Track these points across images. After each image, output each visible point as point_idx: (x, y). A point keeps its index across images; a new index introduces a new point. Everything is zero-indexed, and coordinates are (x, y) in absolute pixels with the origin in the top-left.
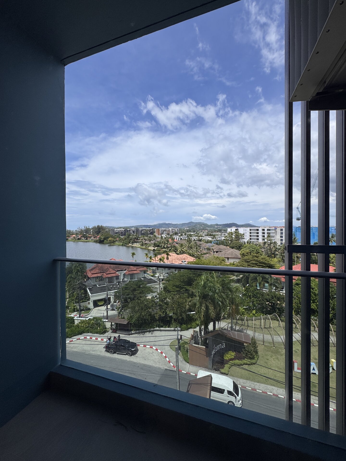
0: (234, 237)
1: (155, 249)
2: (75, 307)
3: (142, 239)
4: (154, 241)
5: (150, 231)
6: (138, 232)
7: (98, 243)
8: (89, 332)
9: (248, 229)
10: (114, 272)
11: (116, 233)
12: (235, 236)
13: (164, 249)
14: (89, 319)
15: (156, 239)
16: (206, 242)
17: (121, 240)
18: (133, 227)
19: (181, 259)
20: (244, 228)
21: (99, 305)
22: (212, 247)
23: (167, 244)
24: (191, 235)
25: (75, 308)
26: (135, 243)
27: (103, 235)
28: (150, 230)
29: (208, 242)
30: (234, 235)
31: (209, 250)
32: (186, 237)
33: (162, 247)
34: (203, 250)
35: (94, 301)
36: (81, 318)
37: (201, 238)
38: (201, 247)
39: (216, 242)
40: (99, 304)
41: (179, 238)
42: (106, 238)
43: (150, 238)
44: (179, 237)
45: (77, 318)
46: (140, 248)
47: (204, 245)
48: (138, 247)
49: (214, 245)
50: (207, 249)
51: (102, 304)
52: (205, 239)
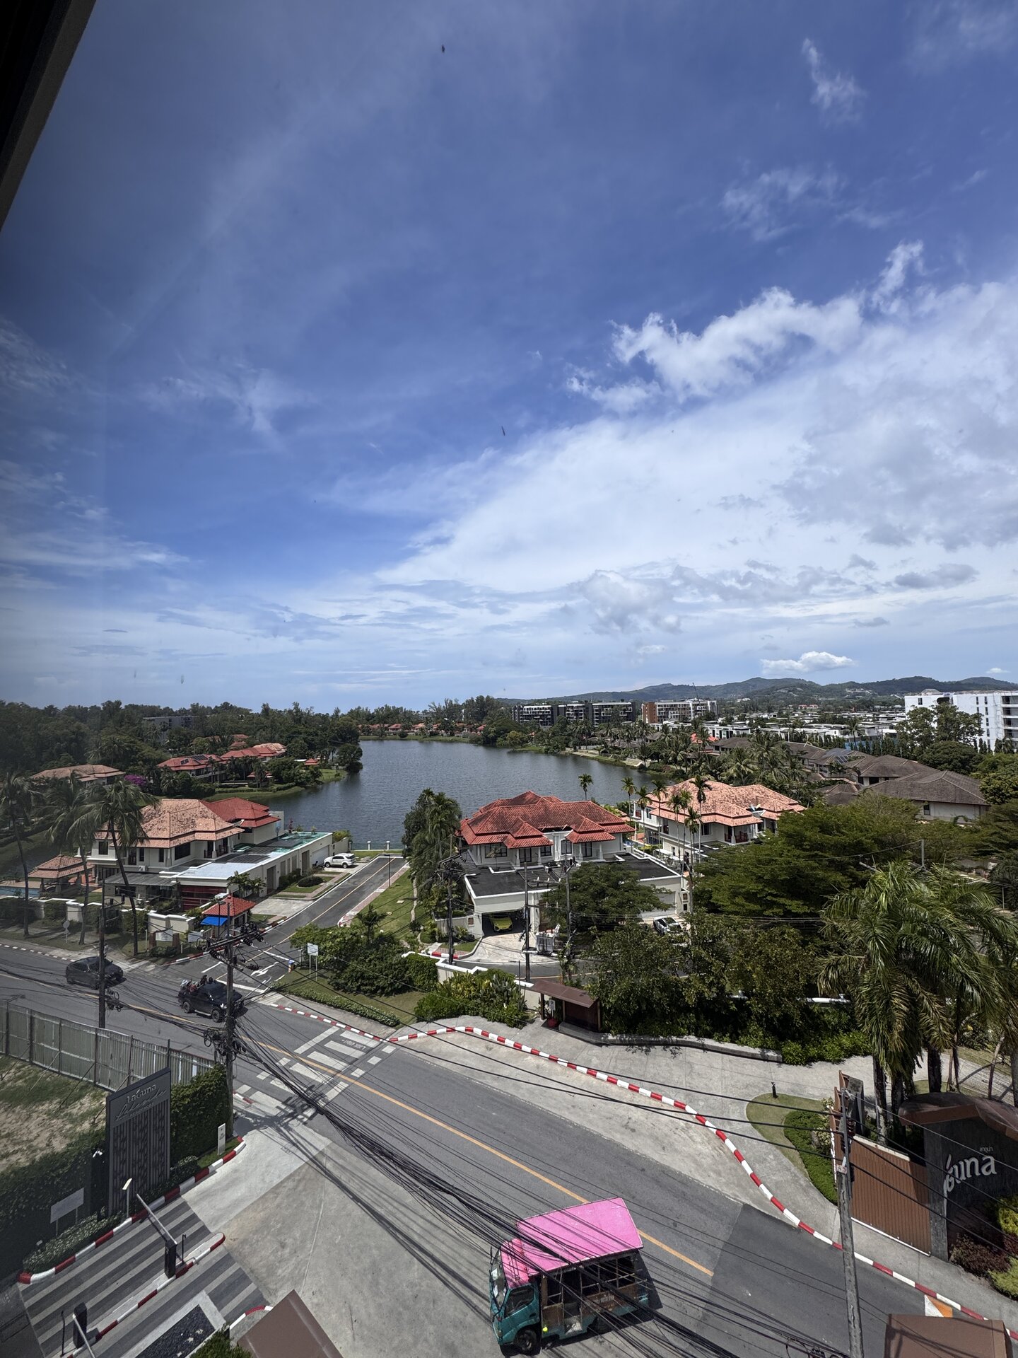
0: (935, 725)
1: (647, 766)
2: (436, 929)
3: (602, 735)
4: (641, 741)
5: (625, 710)
6: (590, 712)
7: (480, 744)
8: (477, 1014)
9: (996, 698)
10: (535, 834)
11: (529, 717)
12: (938, 721)
13: (674, 767)
14: (478, 972)
15: (647, 733)
16: (821, 745)
17: (542, 736)
18: (572, 698)
19: (745, 802)
20: (978, 695)
21: (497, 928)
22: (850, 760)
23: (685, 748)
24: (762, 722)
25: (434, 932)
26: (582, 747)
27: (492, 722)
28: (624, 706)
29: (828, 743)
30: (935, 718)
31: (840, 771)
32: (745, 727)
33: (670, 759)
34: (813, 771)
35: (483, 915)
36: (455, 965)
37: (802, 730)
38: (806, 762)
39: (861, 745)
40: (498, 926)
41: (720, 732)
42: (502, 732)
43: (627, 731)
44: (722, 727)
45: (443, 965)
46: (598, 760)
47: (816, 756)
48: (593, 759)
49: (856, 754)
50: (830, 767)
51: (507, 927)
52: (818, 734)
